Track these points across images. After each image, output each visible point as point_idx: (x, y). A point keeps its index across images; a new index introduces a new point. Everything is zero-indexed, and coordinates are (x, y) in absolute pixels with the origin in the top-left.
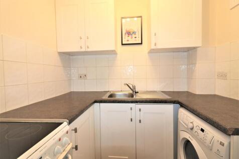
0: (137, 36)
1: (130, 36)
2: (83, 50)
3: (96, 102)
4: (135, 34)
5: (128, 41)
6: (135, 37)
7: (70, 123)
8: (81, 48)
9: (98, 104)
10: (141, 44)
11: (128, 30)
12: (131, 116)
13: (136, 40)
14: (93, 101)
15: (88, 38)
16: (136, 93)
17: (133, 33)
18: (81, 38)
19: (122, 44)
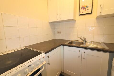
0: (89, 8)
1: (84, 9)
2: (58, 20)
3: (62, 45)
4: (88, 8)
5: (83, 12)
6: (88, 10)
7: (46, 53)
8: (57, 19)
9: (63, 46)
10: (92, 13)
11: (83, 6)
12: (79, 55)
13: (88, 11)
14: (60, 44)
15: (60, 14)
16: (85, 42)
17: (86, 7)
18: (57, 15)
19: (79, 15)
